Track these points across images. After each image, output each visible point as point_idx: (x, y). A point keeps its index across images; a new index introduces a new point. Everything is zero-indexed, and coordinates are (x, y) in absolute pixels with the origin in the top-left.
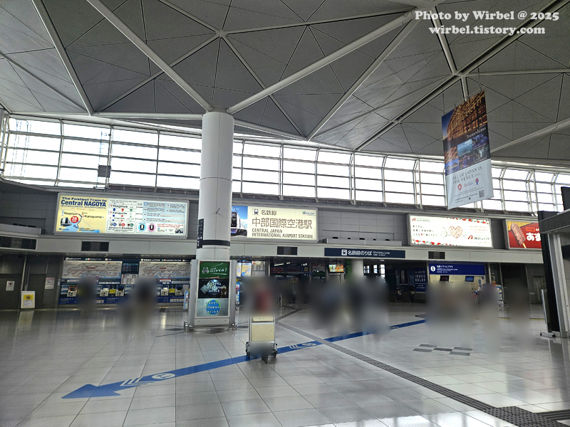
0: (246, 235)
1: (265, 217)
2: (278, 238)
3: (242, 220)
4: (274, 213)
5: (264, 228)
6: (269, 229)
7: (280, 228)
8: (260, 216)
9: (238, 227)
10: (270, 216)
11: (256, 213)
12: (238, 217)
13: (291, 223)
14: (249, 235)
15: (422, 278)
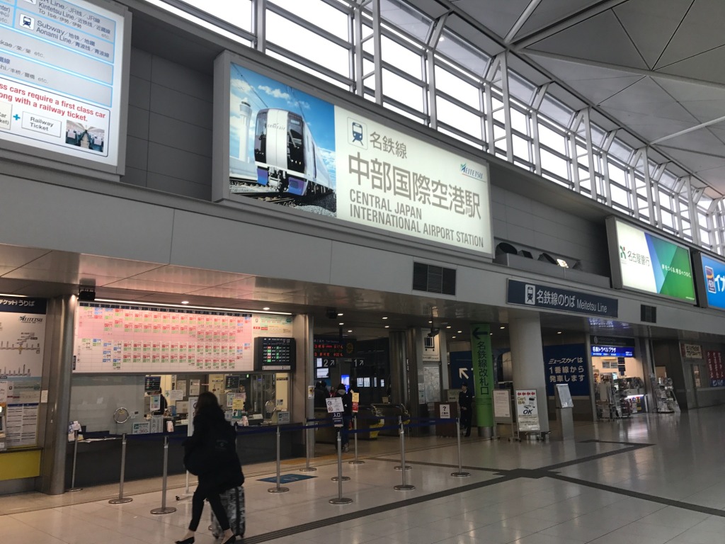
0: (333, 208)
1: (383, 157)
2: (413, 233)
3: (322, 153)
4: (402, 152)
5: (379, 193)
6: (394, 200)
7: (417, 204)
8: (369, 151)
9: (308, 175)
10: (395, 160)
11: (358, 137)
12: (307, 133)
13: (438, 193)
14: (344, 210)
15: (573, 374)
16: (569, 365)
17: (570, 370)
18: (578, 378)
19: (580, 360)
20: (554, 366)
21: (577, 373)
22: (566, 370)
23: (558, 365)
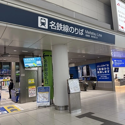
15: (105, 70)
16: (104, 67)
17: (104, 69)
18: (107, 72)
19: (108, 65)
20: (98, 68)
21: (107, 70)
22: (103, 69)
23: (100, 67)
